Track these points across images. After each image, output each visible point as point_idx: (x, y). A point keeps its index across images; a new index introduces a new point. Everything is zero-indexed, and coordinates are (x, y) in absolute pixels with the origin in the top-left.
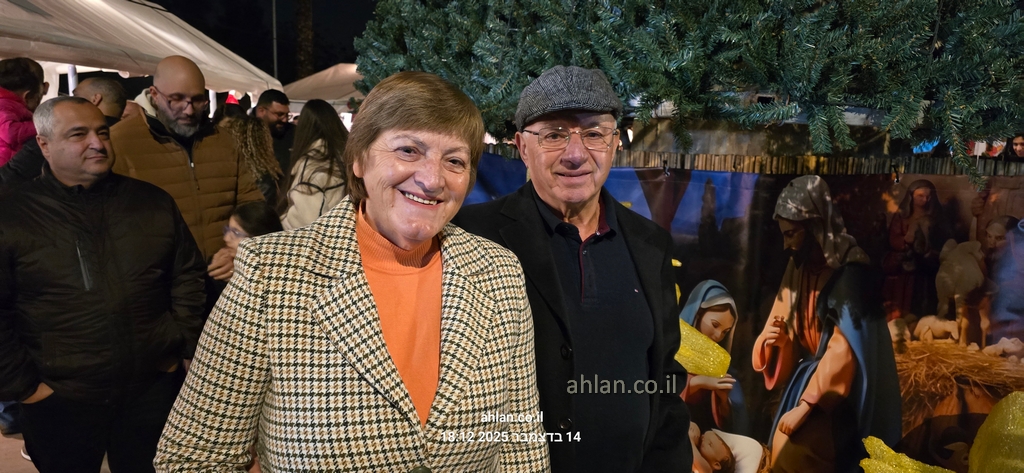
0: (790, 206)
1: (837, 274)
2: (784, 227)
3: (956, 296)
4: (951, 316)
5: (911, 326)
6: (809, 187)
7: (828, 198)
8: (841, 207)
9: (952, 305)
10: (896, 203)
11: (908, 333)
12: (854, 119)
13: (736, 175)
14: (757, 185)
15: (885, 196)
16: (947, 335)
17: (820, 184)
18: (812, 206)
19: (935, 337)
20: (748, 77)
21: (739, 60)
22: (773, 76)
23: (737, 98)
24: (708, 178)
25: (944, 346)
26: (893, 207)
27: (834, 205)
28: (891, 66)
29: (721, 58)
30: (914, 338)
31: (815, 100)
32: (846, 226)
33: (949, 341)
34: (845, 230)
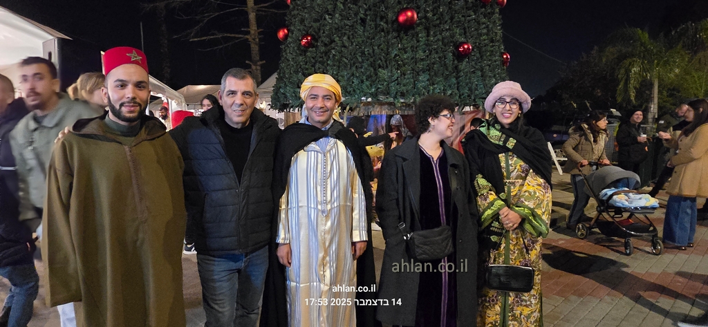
0: (393, 122)
1: (405, 138)
2: (393, 127)
6: (397, 118)
7: (402, 120)
8: (405, 122)
12: (402, 101)
13: (381, 116)
14: (387, 117)
17: (400, 117)
18: (398, 122)
20: (384, 94)
21: (382, 91)
22: (388, 94)
23: (381, 98)
24: (375, 117)
27: (403, 122)
28: (407, 91)
29: (379, 90)
31: (395, 97)
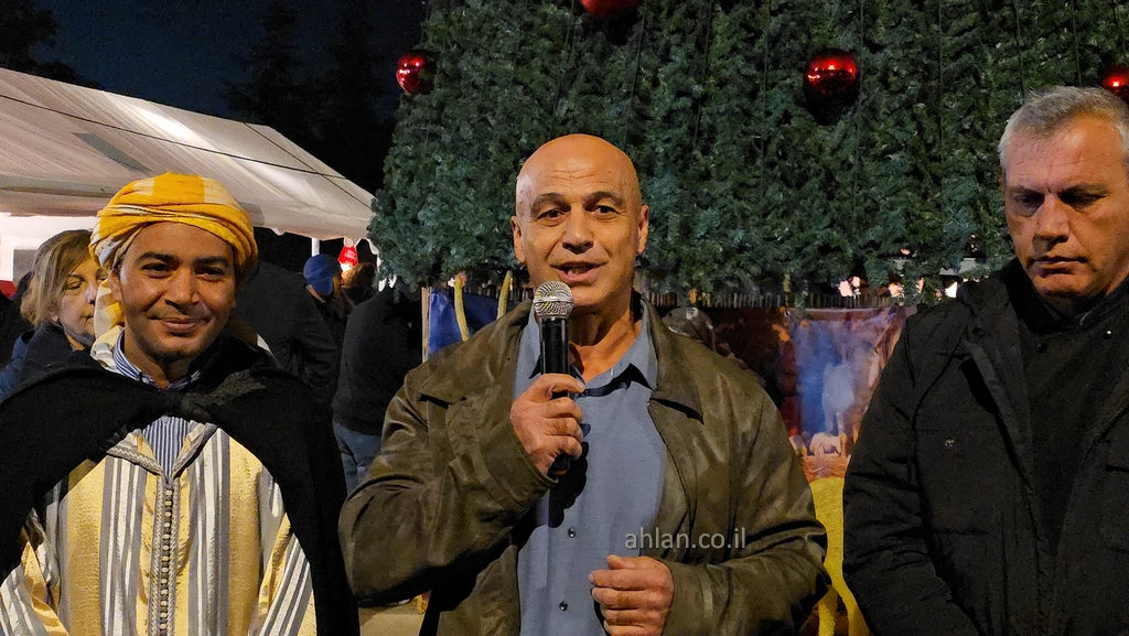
3: (837, 414)
4: (835, 432)
5: (807, 441)
6: (689, 317)
7: (711, 327)
9: (835, 422)
10: (788, 334)
11: (804, 448)
15: (776, 327)
16: (834, 449)
17: (699, 315)
18: (695, 333)
19: (825, 452)
25: (832, 460)
26: (784, 336)
27: (718, 334)
30: (810, 453)
32: (732, 351)
33: (835, 454)
34: (732, 354)
